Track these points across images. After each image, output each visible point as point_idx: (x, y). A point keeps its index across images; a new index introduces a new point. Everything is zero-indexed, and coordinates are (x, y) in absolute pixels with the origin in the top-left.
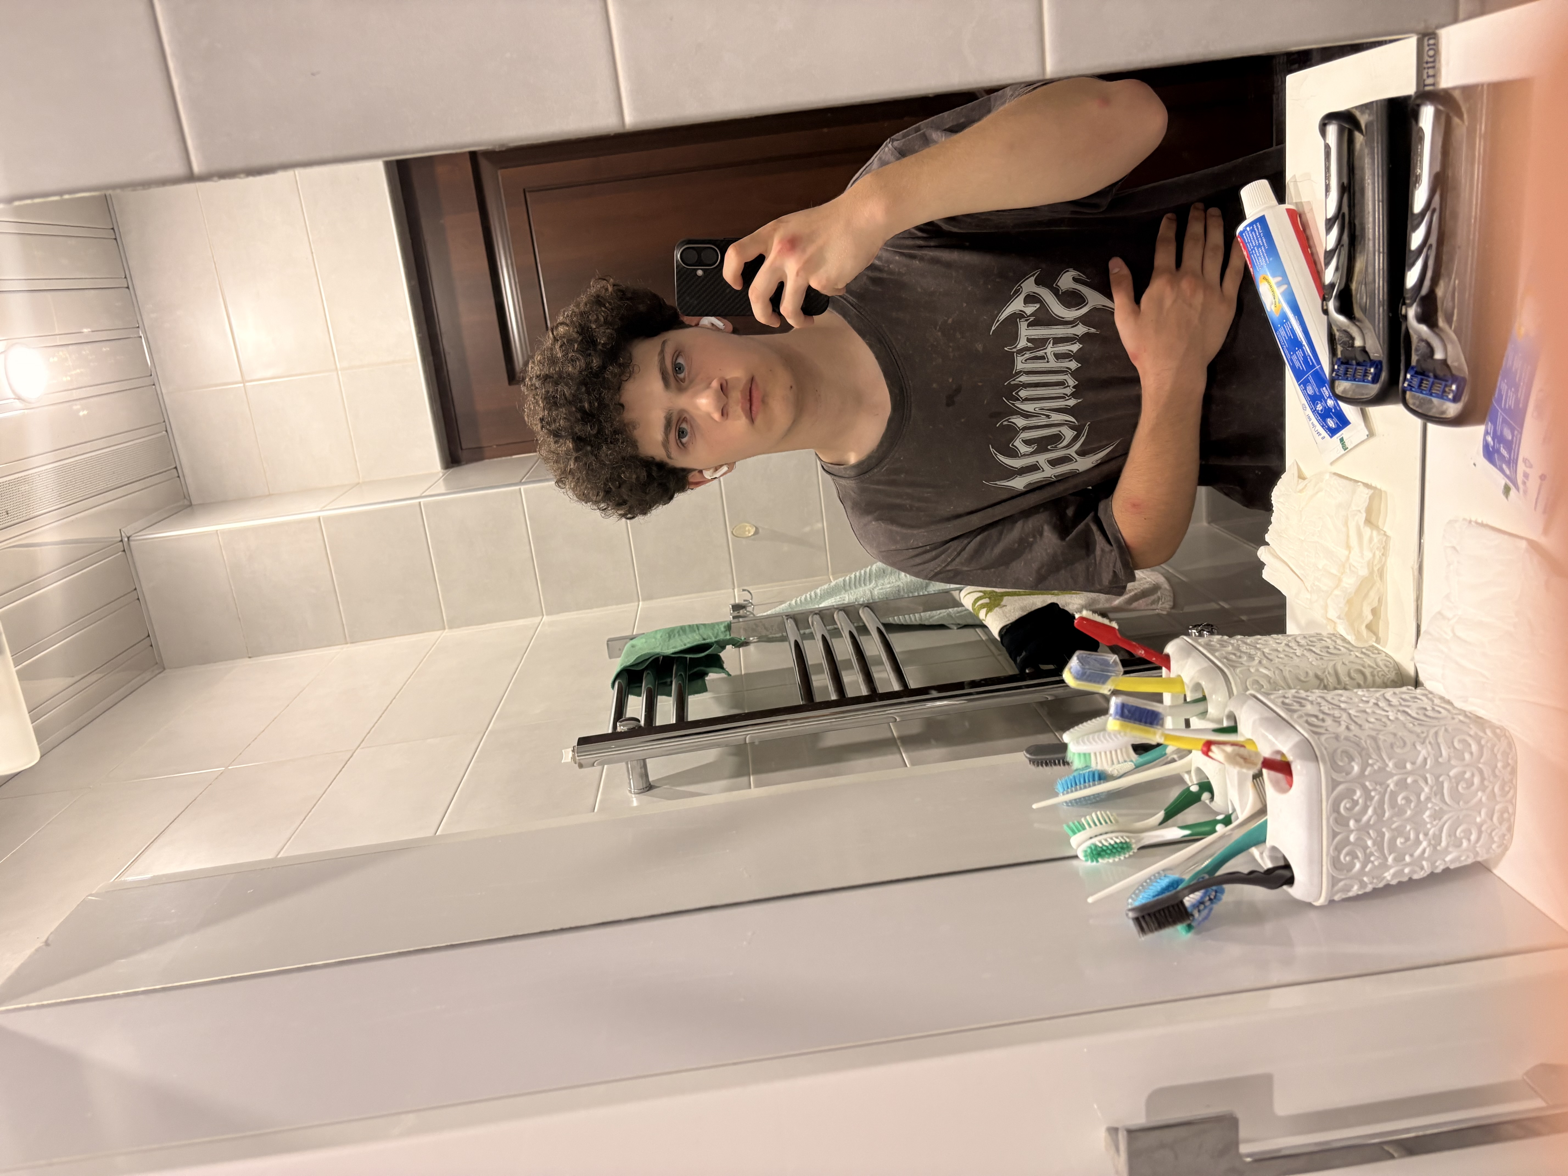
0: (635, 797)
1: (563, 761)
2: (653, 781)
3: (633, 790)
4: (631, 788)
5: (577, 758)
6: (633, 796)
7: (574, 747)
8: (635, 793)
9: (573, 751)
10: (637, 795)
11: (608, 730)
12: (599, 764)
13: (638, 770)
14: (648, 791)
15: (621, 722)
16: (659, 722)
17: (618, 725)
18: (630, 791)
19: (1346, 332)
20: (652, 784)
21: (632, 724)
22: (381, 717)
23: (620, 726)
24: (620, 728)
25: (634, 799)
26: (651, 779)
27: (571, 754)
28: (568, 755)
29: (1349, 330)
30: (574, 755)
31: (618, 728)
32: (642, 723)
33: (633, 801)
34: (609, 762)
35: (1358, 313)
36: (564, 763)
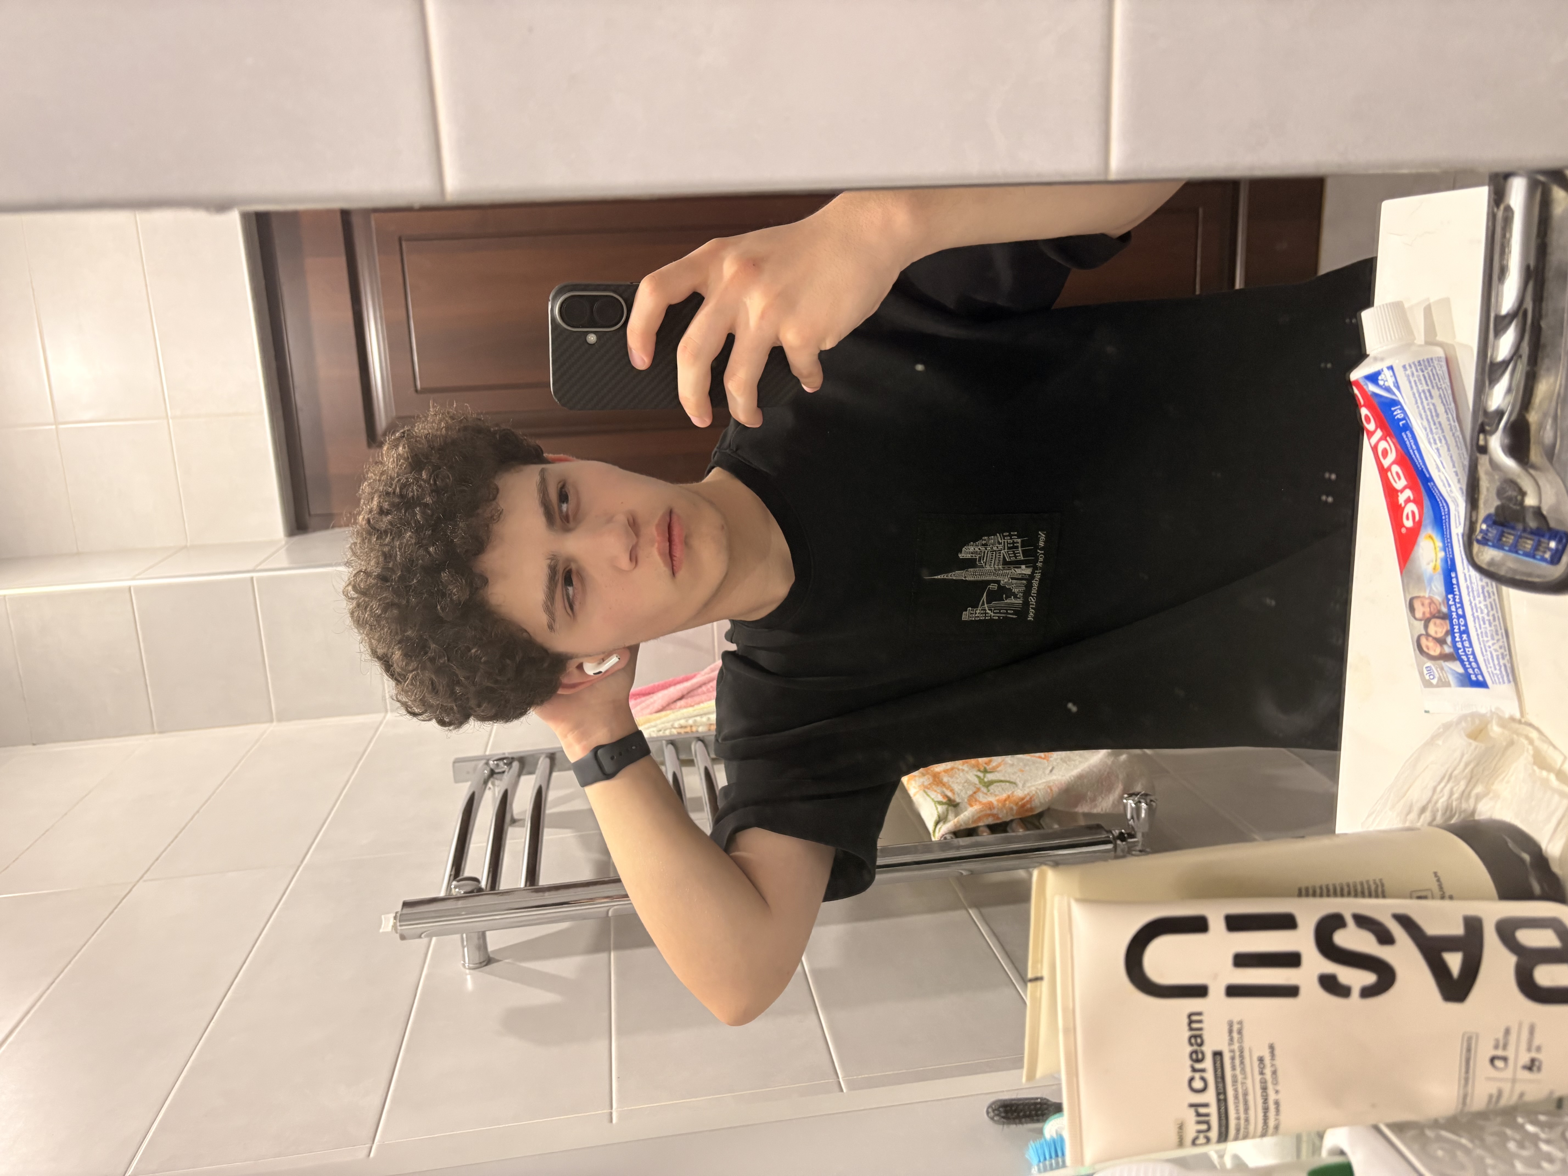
0: (470, 974)
1: (381, 931)
2: (493, 952)
3: (467, 965)
4: (464, 961)
5: (399, 928)
6: (468, 971)
7: (397, 913)
8: (470, 969)
9: (395, 918)
10: (472, 971)
11: (440, 892)
12: (426, 936)
13: (475, 941)
14: (486, 965)
15: (458, 881)
16: (504, 884)
17: (453, 886)
18: (464, 965)
19: (1511, 483)
20: (491, 956)
21: (470, 885)
22: (176, 837)
23: (455, 888)
24: (455, 892)
25: (469, 977)
26: (490, 948)
27: (392, 921)
28: (388, 923)
29: (1519, 481)
30: (395, 924)
31: (453, 890)
32: (483, 884)
33: (466, 980)
34: (437, 934)
35: (1535, 455)
36: (383, 933)
